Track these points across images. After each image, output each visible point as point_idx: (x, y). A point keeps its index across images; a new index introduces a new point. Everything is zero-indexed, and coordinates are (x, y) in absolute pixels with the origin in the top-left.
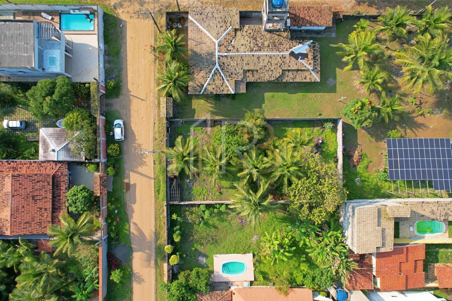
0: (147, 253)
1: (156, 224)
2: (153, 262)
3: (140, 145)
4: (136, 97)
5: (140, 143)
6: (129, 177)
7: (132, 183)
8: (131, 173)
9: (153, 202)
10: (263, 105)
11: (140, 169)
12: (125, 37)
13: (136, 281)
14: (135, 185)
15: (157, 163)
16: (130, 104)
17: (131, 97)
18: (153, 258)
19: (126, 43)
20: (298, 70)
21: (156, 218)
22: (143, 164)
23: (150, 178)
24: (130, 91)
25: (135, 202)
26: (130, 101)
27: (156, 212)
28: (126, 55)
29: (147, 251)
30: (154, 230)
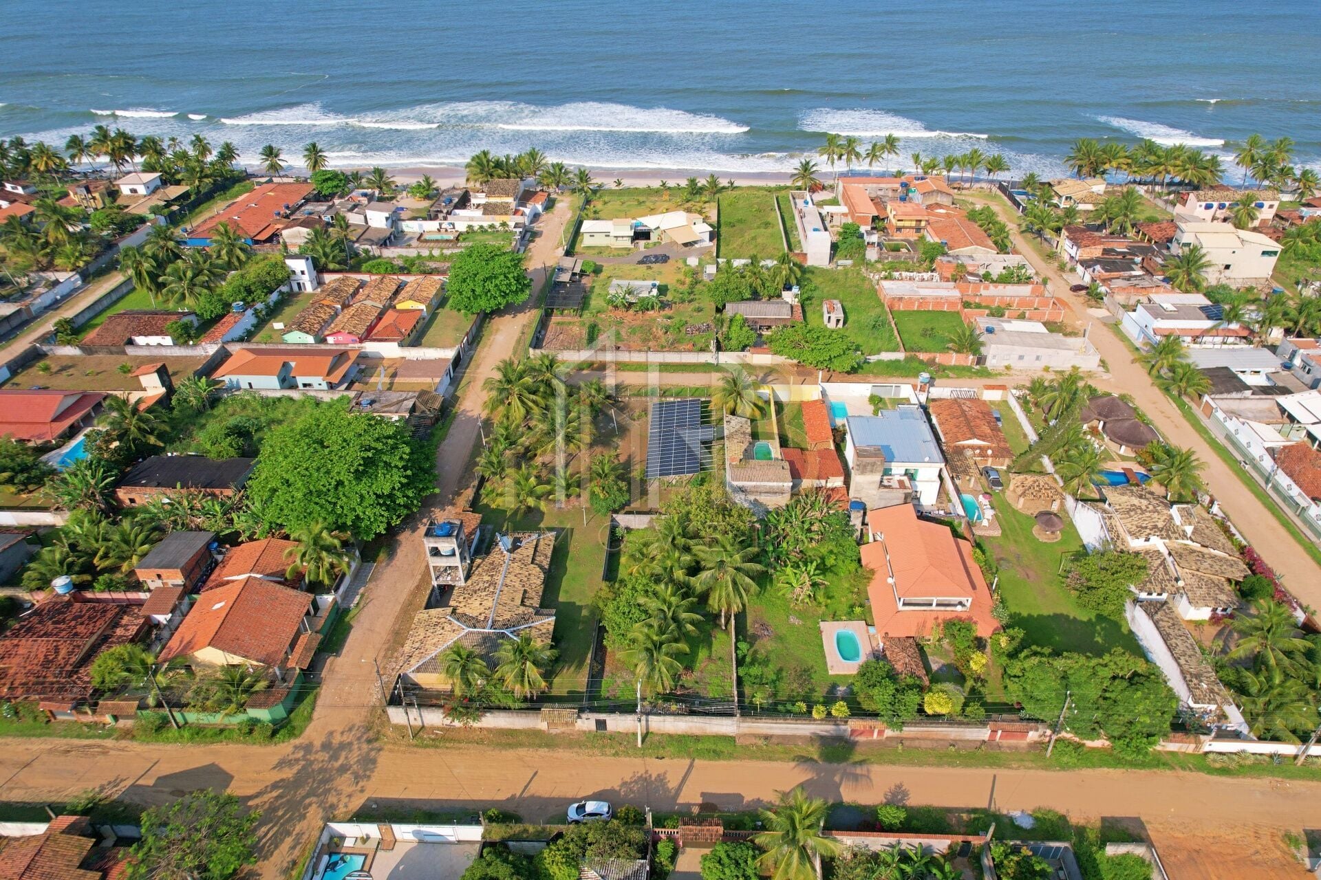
0: (841, 780)
1: (782, 759)
2: (859, 770)
3: (624, 784)
4: (526, 787)
5: (620, 782)
6: (689, 805)
7: (699, 800)
8: (680, 800)
9: (738, 762)
10: (578, 603)
11: (673, 784)
12: (400, 801)
13: (902, 799)
14: (703, 794)
15: (661, 752)
16: (540, 798)
17: (525, 795)
18: (850, 769)
19: (413, 801)
20: (536, 550)
21: (770, 759)
22: (661, 779)
23: (691, 766)
24: (513, 796)
25: (739, 797)
26: (532, 797)
27: (758, 758)
28: (437, 800)
29: (837, 779)
30: (793, 764)
